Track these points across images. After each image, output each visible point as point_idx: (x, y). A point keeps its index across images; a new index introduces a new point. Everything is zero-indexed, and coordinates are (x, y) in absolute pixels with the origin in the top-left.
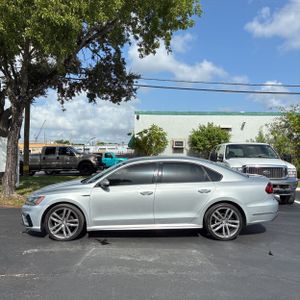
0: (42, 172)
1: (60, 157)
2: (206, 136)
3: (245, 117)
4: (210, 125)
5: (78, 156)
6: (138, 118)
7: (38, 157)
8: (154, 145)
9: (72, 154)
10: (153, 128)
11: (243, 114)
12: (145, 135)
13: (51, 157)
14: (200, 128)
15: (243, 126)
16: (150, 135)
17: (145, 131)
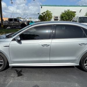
0: (9, 27)
1: (14, 22)
2: (67, 14)
3: (82, 7)
4: (68, 10)
5: (20, 22)
6: (42, 7)
7: (7, 22)
8: (47, 18)
9: (18, 21)
10: (47, 11)
11: (81, 6)
12: (44, 14)
13: (11, 22)
14: (65, 11)
15: (80, 11)
16: (46, 14)
17: (44, 13)
